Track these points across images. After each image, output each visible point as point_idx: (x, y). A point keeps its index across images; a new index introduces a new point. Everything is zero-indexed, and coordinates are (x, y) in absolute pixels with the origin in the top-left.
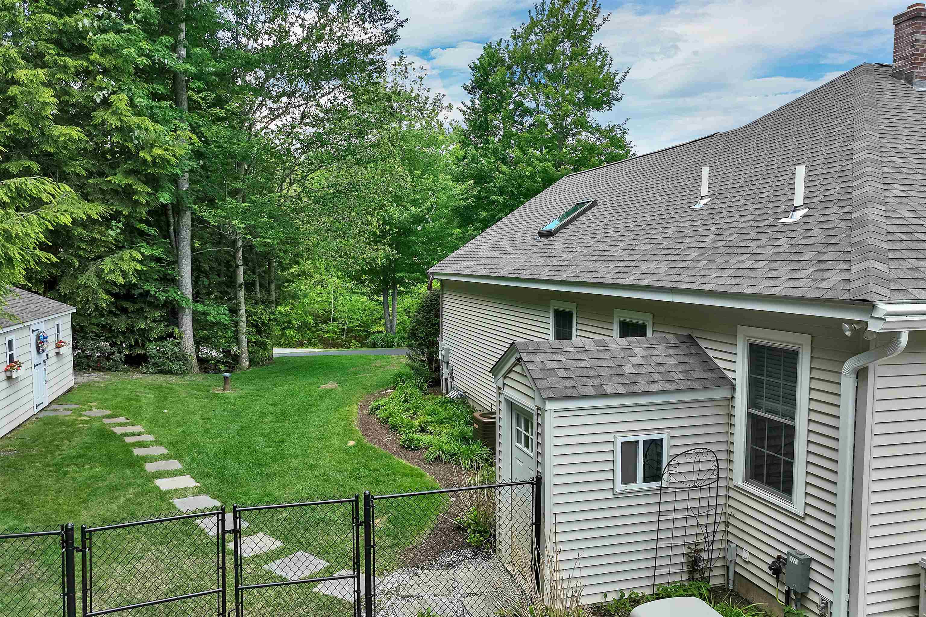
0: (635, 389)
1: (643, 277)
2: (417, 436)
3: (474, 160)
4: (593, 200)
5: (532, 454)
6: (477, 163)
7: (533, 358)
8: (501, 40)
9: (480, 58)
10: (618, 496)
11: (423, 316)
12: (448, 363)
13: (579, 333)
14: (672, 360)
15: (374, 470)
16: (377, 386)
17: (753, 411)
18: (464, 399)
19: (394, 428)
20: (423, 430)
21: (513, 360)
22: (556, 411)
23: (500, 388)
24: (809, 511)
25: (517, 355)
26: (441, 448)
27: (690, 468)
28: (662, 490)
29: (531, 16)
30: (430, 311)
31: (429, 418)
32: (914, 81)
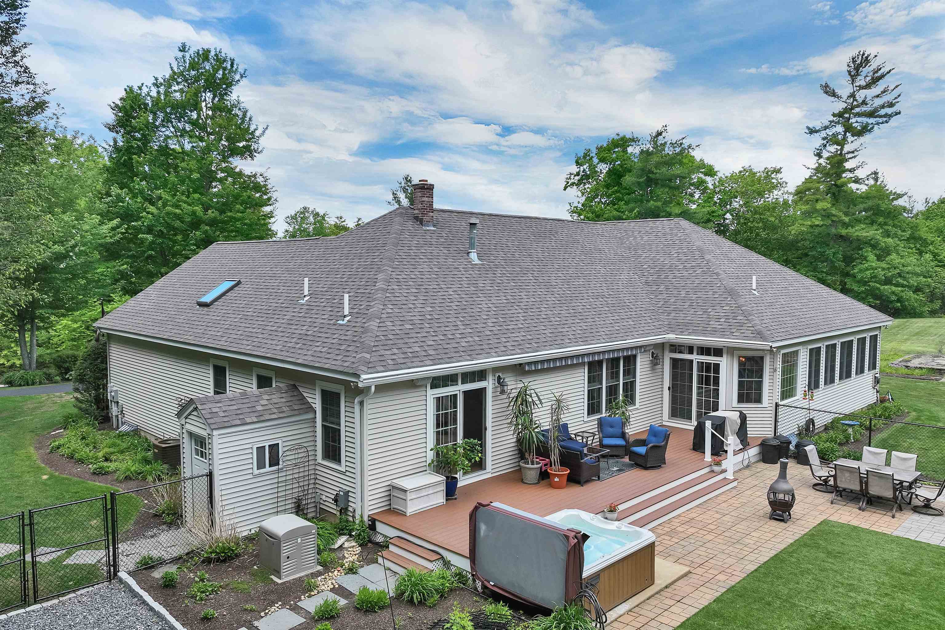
0: (262, 418)
1: (268, 351)
2: (106, 464)
3: (120, 199)
4: (238, 280)
5: (205, 461)
6: (123, 202)
7: (204, 407)
8: (142, 84)
9: (121, 99)
10: (255, 476)
11: (91, 364)
12: (118, 402)
13: (231, 389)
14: (284, 400)
15: (76, 493)
16: (43, 428)
17: (324, 423)
18: (136, 432)
19: (81, 461)
20: (107, 460)
21: (191, 408)
22: (219, 435)
23: (183, 425)
24: (348, 469)
25: (194, 406)
26: (129, 470)
27: (293, 457)
28: (278, 471)
29: (172, 68)
30: (96, 359)
31: (112, 450)
32: (423, 223)
